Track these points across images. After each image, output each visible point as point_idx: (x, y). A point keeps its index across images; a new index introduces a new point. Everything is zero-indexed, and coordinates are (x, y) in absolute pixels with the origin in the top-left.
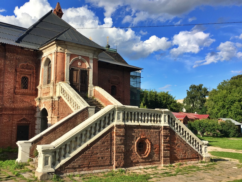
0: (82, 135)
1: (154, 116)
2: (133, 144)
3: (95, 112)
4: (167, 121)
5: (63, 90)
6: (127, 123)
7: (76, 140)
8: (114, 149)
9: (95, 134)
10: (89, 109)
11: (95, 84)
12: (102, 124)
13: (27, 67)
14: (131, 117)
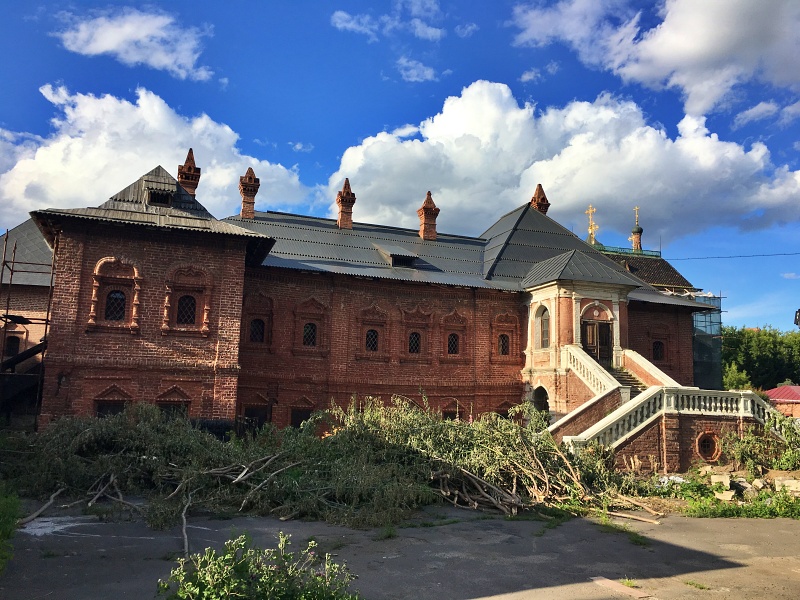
0: (618, 425)
1: (726, 402)
2: (694, 442)
3: (632, 397)
4: (750, 410)
5: (573, 359)
6: (682, 412)
7: (611, 433)
8: (664, 447)
9: (635, 426)
10: (622, 390)
11: (624, 346)
12: (645, 413)
13: (507, 319)
14: (688, 402)
